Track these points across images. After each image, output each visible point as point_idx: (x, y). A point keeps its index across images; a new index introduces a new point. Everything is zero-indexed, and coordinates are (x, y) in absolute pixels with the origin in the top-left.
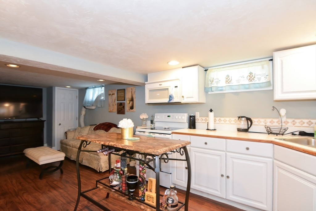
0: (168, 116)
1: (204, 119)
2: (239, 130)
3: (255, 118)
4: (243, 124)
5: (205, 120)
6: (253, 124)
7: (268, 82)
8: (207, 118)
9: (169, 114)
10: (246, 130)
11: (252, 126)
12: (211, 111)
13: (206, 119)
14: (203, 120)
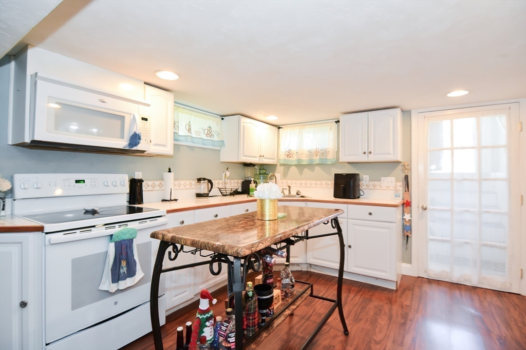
0: (77, 181)
1: (150, 185)
2: (199, 195)
3: (215, 180)
4: (203, 188)
5: (152, 186)
6: (213, 186)
7: (221, 141)
8: (162, 182)
9: (80, 177)
10: (206, 195)
11: (213, 189)
12: (170, 171)
13: (154, 183)
14: (148, 186)
